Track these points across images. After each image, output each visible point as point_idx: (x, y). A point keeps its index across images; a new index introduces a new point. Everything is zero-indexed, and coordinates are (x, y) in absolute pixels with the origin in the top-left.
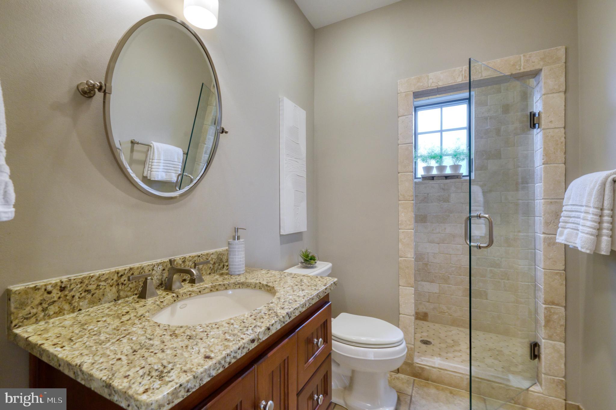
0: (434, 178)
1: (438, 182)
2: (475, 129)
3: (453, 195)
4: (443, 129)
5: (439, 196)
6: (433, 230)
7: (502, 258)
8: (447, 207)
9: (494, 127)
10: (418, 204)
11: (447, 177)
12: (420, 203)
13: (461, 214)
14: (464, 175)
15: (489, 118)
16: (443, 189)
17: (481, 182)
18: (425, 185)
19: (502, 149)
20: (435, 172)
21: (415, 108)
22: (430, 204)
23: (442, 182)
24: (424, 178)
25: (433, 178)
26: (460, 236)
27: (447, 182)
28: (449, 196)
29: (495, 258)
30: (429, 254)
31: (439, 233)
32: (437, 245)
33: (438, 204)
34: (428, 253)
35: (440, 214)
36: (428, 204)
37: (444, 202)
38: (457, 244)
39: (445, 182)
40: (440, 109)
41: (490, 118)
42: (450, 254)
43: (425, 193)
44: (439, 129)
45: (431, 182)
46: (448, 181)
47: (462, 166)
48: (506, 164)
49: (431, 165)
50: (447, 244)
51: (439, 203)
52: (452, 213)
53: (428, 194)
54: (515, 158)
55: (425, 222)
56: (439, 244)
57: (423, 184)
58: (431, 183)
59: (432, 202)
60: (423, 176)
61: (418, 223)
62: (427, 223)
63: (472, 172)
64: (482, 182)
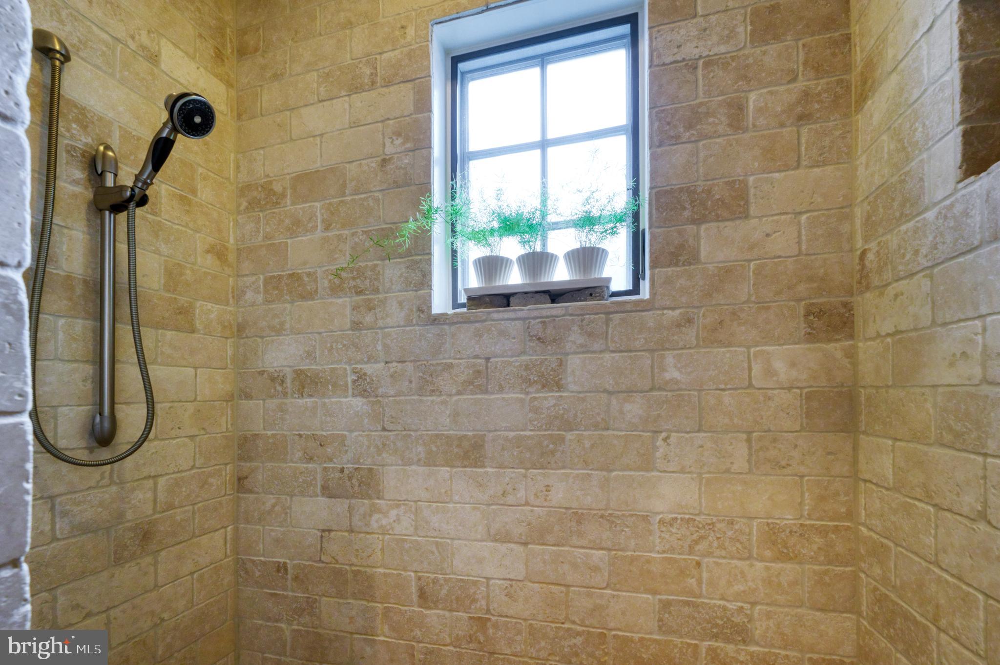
0: (512, 299)
1: (520, 314)
2: (651, 108)
3: (574, 362)
4: (550, 136)
5: (527, 368)
6: (504, 494)
7: (753, 604)
8: (554, 406)
9: (720, 98)
10: (455, 398)
11: (555, 295)
12: (459, 393)
13: (605, 433)
14: (615, 287)
15: (701, 62)
16: (539, 339)
17: (673, 309)
18: (477, 325)
19: (751, 179)
20: (514, 278)
21: (456, 61)
22: (493, 397)
23: (535, 313)
24: (477, 300)
25: (505, 299)
26: (602, 516)
27: (554, 312)
28: (561, 363)
29: (728, 605)
30: (492, 582)
31: (527, 504)
32: (521, 549)
33: (522, 396)
34: (488, 579)
35: (528, 433)
36: (486, 397)
37: (544, 387)
38: (592, 548)
39: (545, 313)
40: (537, 71)
41: (707, 65)
42: (568, 586)
43: (477, 357)
44: (537, 138)
45: (499, 314)
46: (558, 308)
47: (610, 256)
48: (768, 235)
49: (503, 254)
50: (552, 545)
51: (527, 393)
52: (572, 430)
53: (488, 359)
54: (800, 213)
55: (478, 463)
56: (525, 544)
57: (471, 322)
58: (495, 316)
59: (501, 389)
60: (471, 294)
61: (452, 467)
62: (483, 466)
63: (644, 279)
64: (677, 312)
